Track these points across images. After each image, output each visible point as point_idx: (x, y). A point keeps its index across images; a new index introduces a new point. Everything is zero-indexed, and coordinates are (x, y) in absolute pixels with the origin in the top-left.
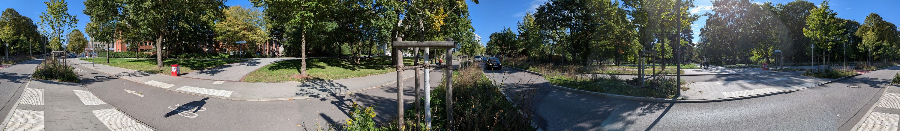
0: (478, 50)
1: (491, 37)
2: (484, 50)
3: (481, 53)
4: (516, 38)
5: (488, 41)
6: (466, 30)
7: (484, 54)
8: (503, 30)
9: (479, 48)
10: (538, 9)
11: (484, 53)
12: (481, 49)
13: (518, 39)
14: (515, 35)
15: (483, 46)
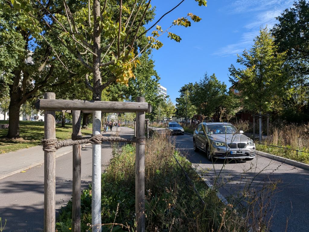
0: (163, 110)
1: (183, 90)
2: (172, 111)
3: (168, 115)
4: (225, 91)
5: (179, 95)
6: (147, 78)
7: (173, 117)
8: (203, 78)
9: (164, 106)
10: (280, 19)
11: (173, 115)
12: (168, 108)
13: (230, 93)
14: (224, 86)
15: (170, 104)
